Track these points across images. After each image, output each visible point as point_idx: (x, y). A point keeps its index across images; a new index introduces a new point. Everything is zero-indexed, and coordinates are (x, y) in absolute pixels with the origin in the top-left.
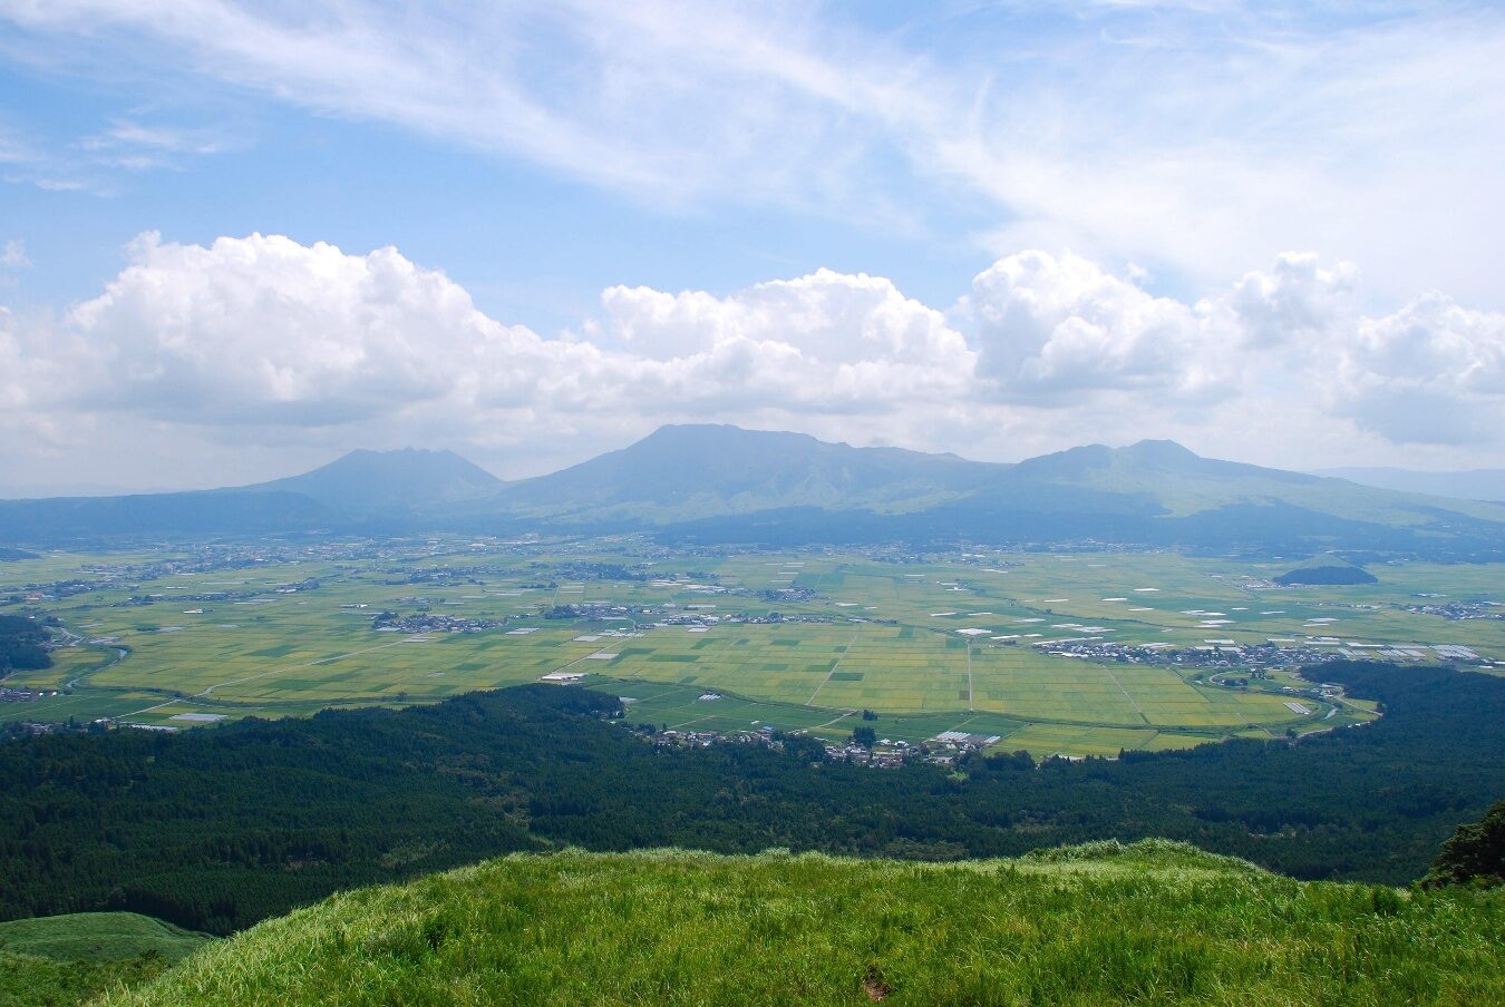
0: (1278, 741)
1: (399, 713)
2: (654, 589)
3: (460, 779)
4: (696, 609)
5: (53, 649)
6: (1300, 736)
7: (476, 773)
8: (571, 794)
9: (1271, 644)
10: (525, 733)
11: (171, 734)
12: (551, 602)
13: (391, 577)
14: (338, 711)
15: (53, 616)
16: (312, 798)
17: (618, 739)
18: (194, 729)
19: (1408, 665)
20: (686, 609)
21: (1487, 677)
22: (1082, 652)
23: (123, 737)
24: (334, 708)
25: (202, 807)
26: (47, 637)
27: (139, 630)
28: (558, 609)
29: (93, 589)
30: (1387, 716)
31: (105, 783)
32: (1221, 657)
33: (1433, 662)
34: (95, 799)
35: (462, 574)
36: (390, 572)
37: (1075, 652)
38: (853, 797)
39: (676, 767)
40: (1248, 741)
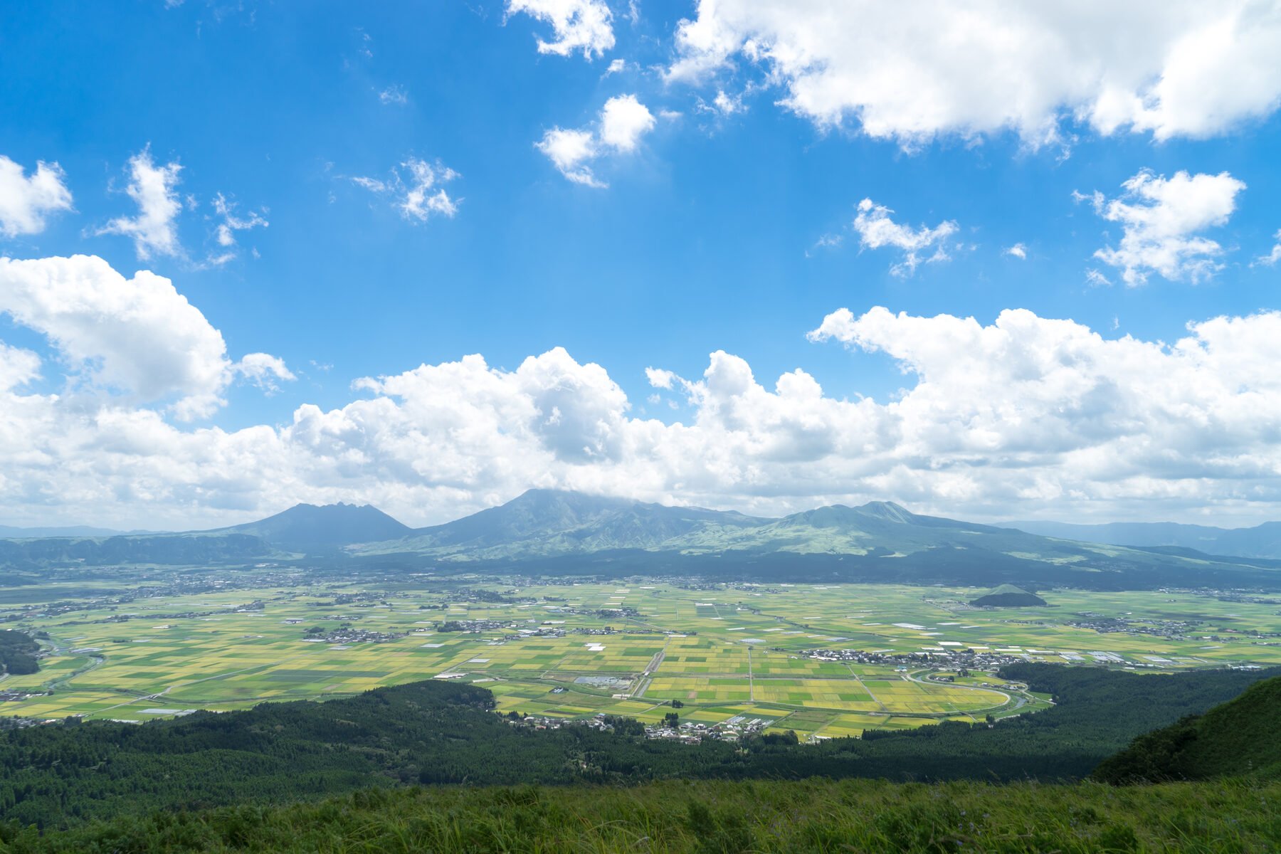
0: (980, 724)
1: (322, 704)
2: (519, 610)
3: (368, 756)
4: (550, 624)
5: (42, 658)
6: (997, 720)
7: (379, 751)
8: (453, 767)
9: (970, 651)
10: (419, 720)
11: (135, 726)
12: (442, 618)
13: (322, 600)
14: (273, 704)
15: (43, 630)
16: (247, 775)
17: (490, 723)
18: (153, 721)
19: (1072, 666)
20: (543, 624)
21: (1130, 674)
22: (832, 656)
23: (95, 729)
24: (270, 702)
25: (156, 784)
26: (38, 647)
27: (115, 642)
28: (448, 625)
29: (80, 609)
30: (1060, 704)
31: (76, 765)
32: (933, 661)
33: (1090, 664)
34: (67, 779)
35: (376, 598)
36: (322, 596)
37: (827, 656)
38: (665, 766)
39: (533, 744)
40: (958, 723)
